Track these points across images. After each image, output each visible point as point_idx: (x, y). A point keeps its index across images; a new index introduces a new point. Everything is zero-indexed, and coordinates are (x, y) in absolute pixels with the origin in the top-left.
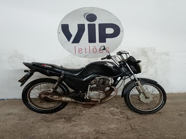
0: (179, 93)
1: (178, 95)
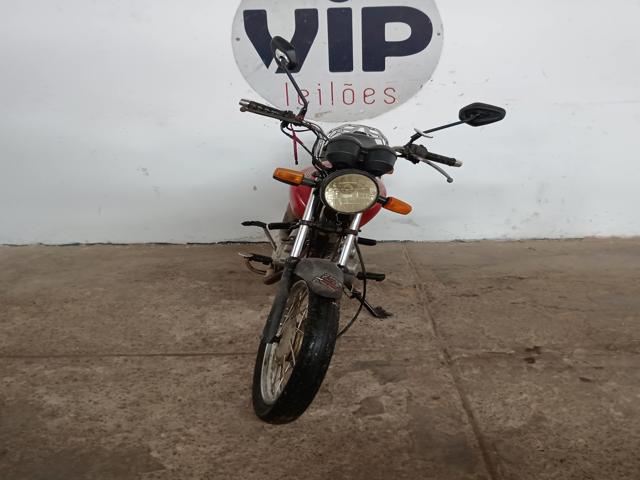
0: (614, 239)
1: (611, 243)
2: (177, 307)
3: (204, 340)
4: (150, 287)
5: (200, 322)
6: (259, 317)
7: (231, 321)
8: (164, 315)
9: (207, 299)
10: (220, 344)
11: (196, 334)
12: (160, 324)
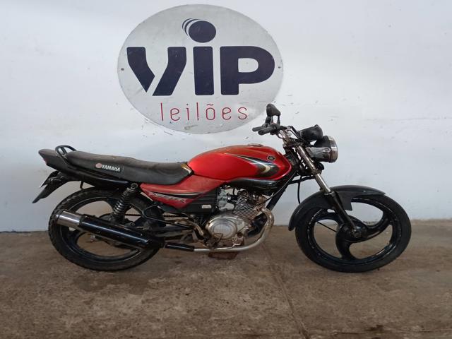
2: (68, 293)
3: (91, 327)
4: (46, 272)
5: (87, 308)
6: (140, 301)
7: (115, 305)
8: (57, 302)
9: (95, 283)
10: (105, 331)
11: (84, 321)
12: (52, 311)
